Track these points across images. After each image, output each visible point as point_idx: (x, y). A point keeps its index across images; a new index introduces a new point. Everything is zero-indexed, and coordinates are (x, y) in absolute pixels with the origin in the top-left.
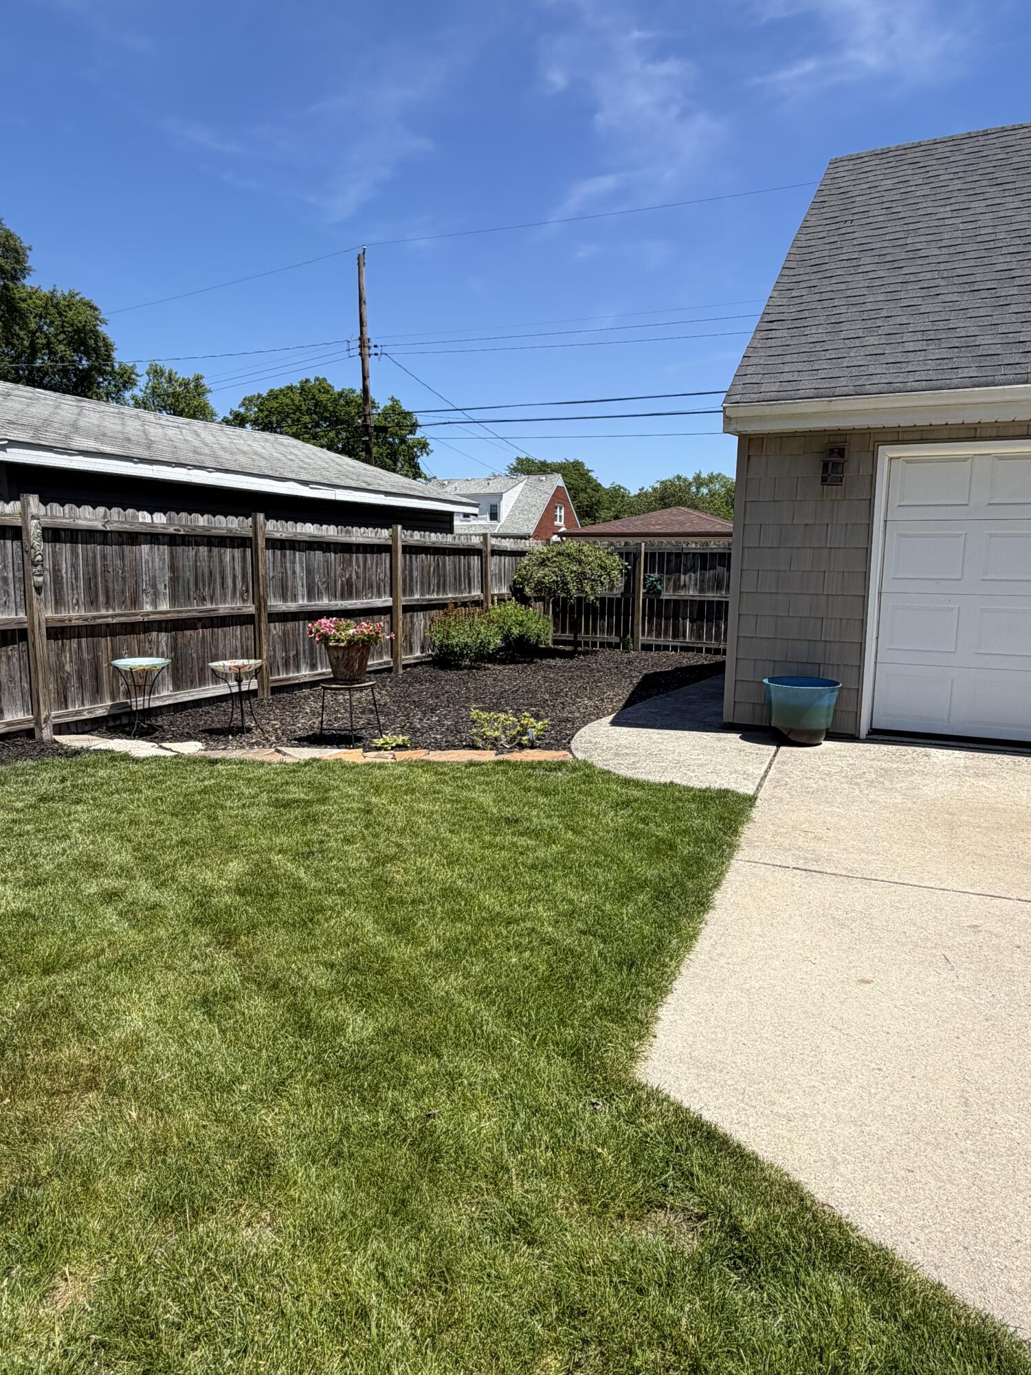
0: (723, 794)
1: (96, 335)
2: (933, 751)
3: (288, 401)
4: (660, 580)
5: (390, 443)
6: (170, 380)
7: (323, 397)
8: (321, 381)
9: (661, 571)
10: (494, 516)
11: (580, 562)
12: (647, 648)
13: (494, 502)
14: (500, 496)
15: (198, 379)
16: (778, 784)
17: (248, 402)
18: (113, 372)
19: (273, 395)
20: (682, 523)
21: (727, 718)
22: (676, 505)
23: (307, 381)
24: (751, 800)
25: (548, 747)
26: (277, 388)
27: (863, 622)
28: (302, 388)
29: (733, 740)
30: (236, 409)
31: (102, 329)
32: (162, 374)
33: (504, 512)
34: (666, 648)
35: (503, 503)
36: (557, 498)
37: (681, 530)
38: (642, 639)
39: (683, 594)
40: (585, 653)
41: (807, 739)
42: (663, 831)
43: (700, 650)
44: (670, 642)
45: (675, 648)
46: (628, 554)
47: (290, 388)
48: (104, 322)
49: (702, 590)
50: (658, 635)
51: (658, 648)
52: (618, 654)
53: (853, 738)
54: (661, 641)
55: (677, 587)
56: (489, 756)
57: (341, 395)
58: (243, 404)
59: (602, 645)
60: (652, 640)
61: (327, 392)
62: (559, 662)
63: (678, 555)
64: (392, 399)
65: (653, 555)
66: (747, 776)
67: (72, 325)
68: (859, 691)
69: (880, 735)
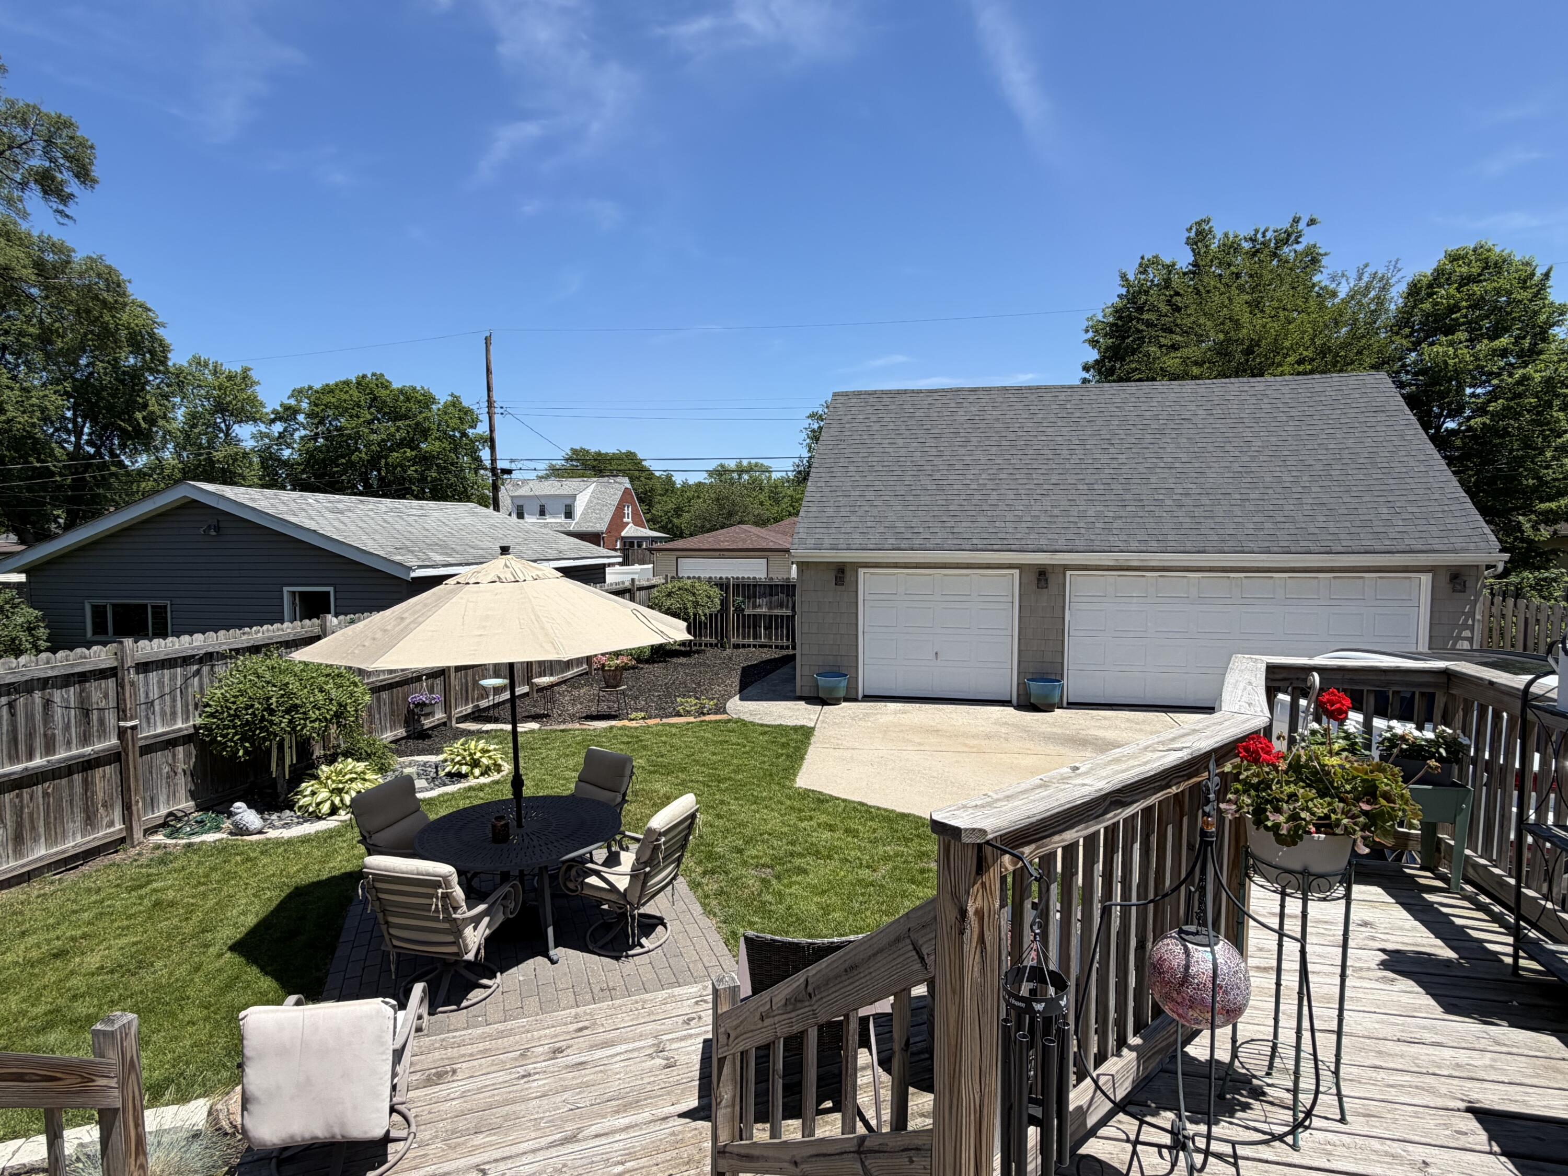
0: (802, 727)
1: (152, 335)
2: (889, 704)
3: (347, 397)
4: (743, 602)
5: (450, 436)
6: (215, 373)
7: (383, 393)
8: (378, 377)
9: (744, 596)
10: (569, 514)
11: (694, 594)
12: (737, 646)
13: (568, 502)
14: (574, 497)
15: (246, 370)
16: (823, 722)
17: (298, 393)
18: (167, 372)
19: (328, 390)
20: (744, 541)
21: (798, 694)
22: (739, 523)
23: (364, 376)
24: (813, 729)
25: (716, 713)
26: (332, 382)
27: (857, 646)
28: (359, 383)
29: (802, 704)
30: (286, 402)
31: (159, 332)
32: (206, 365)
33: (579, 510)
34: (749, 646)
35: (577, 503)
36: (625, 498)
37: (745, 546)
38: (734, 640)
39: (758, 611)
40: (698, 652)
41: (835, 702)
42: (784, 740)
43: (771, 647)
44: (752, 641)
45: (755, 646)
46: (722, 585)
47: (347, 383)
48: (163, 325)
49: (770, 608)
50: (744, 638)
51: (744, 646)
52: (717, 651)
53: (855, 700)
54: (746, 641)
55: (754, 607)
56: (692, 719)
57: (401, 391)
58: (292, 396)
59: (706, 645)
60: (741, 641)
61: (386, 388)
62: (682, 660)
63: (755, 586)
64: (452, 395)
65: (738, 585)
66: (811, 720)
67: (128, 328)
68: (857, 678)
69: (868, 698)
